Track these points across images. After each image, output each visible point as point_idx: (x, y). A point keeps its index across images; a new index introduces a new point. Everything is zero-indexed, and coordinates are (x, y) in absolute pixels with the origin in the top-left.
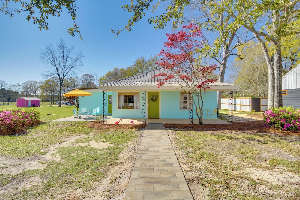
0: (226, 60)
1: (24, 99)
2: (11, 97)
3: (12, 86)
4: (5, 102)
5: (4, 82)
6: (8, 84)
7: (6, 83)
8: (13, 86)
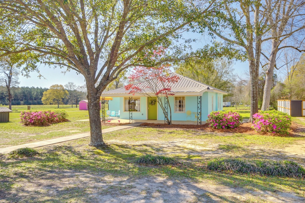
0: (274, 55)
1: (85, 102)
2: (79, 100)
3: (79, 87)
4: (74, 104)
5: (72, 84)
6: (76, 85)
7: (74, 84)
8: (81, 87)
